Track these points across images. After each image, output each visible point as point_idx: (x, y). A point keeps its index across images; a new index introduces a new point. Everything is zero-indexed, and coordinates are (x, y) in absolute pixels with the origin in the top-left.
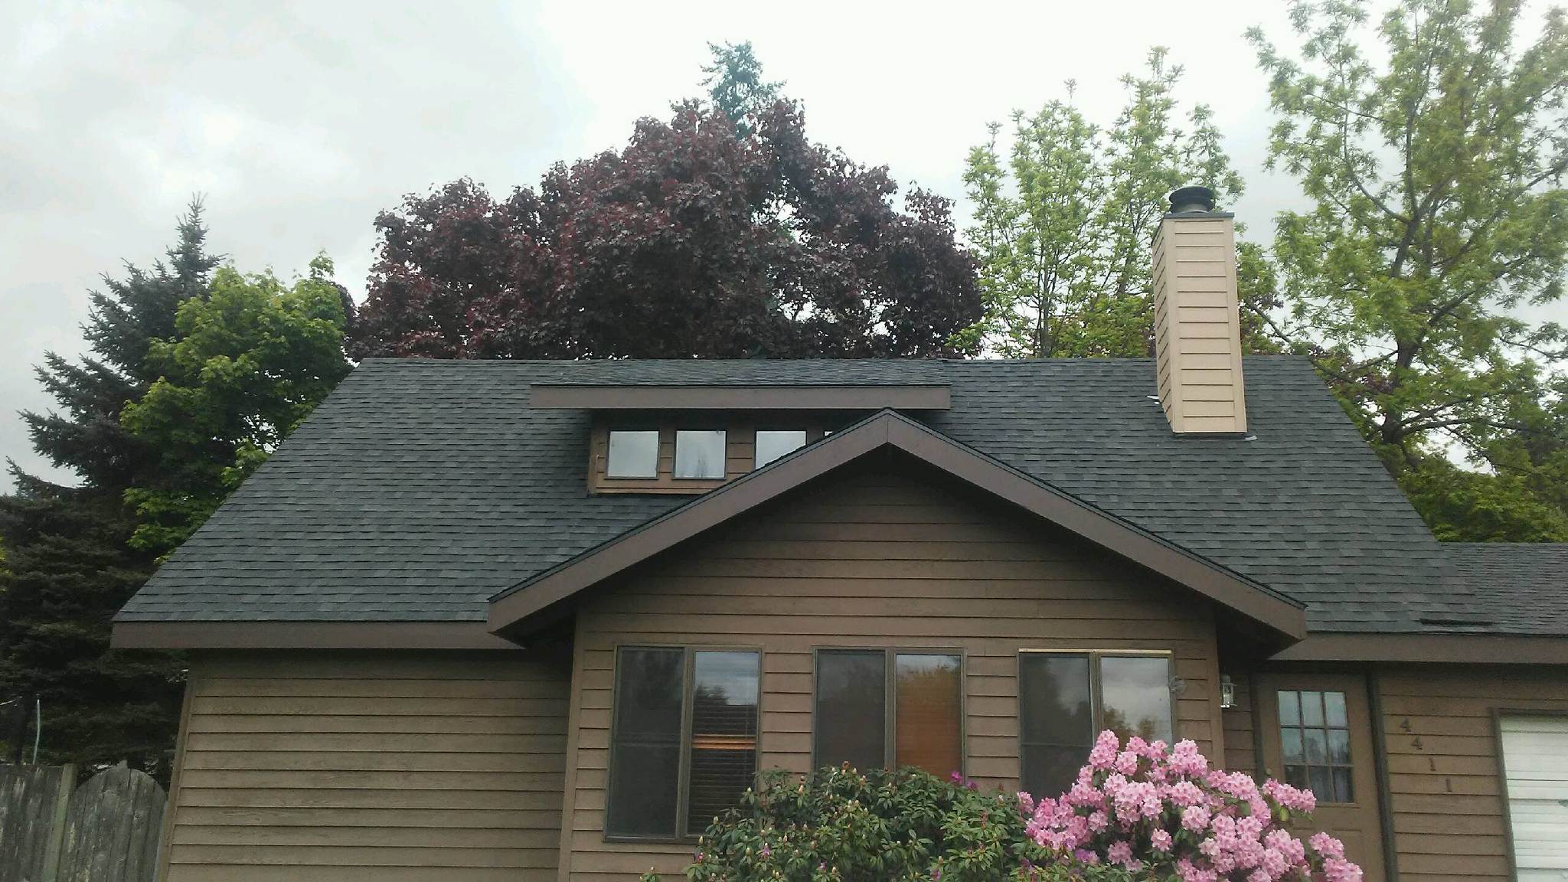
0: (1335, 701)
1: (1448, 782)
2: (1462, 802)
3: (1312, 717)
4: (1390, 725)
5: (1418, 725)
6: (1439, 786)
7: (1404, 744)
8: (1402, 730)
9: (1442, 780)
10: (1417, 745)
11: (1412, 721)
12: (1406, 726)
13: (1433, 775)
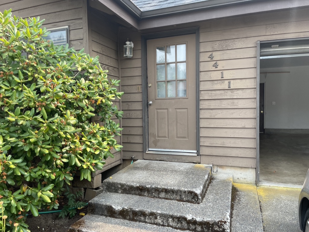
0: (182, 49)
1: (229, 83)
2: (236, 92)
3: (171, 58)
4: (204, 57)
5: (217, 56)
6: (225, 85)
7: (210, 66)
8: (209, 59)
9: (227, 82)
10: (216, 66)
11: (214, 54)
12: (211, 57)
13: (222, 80)
